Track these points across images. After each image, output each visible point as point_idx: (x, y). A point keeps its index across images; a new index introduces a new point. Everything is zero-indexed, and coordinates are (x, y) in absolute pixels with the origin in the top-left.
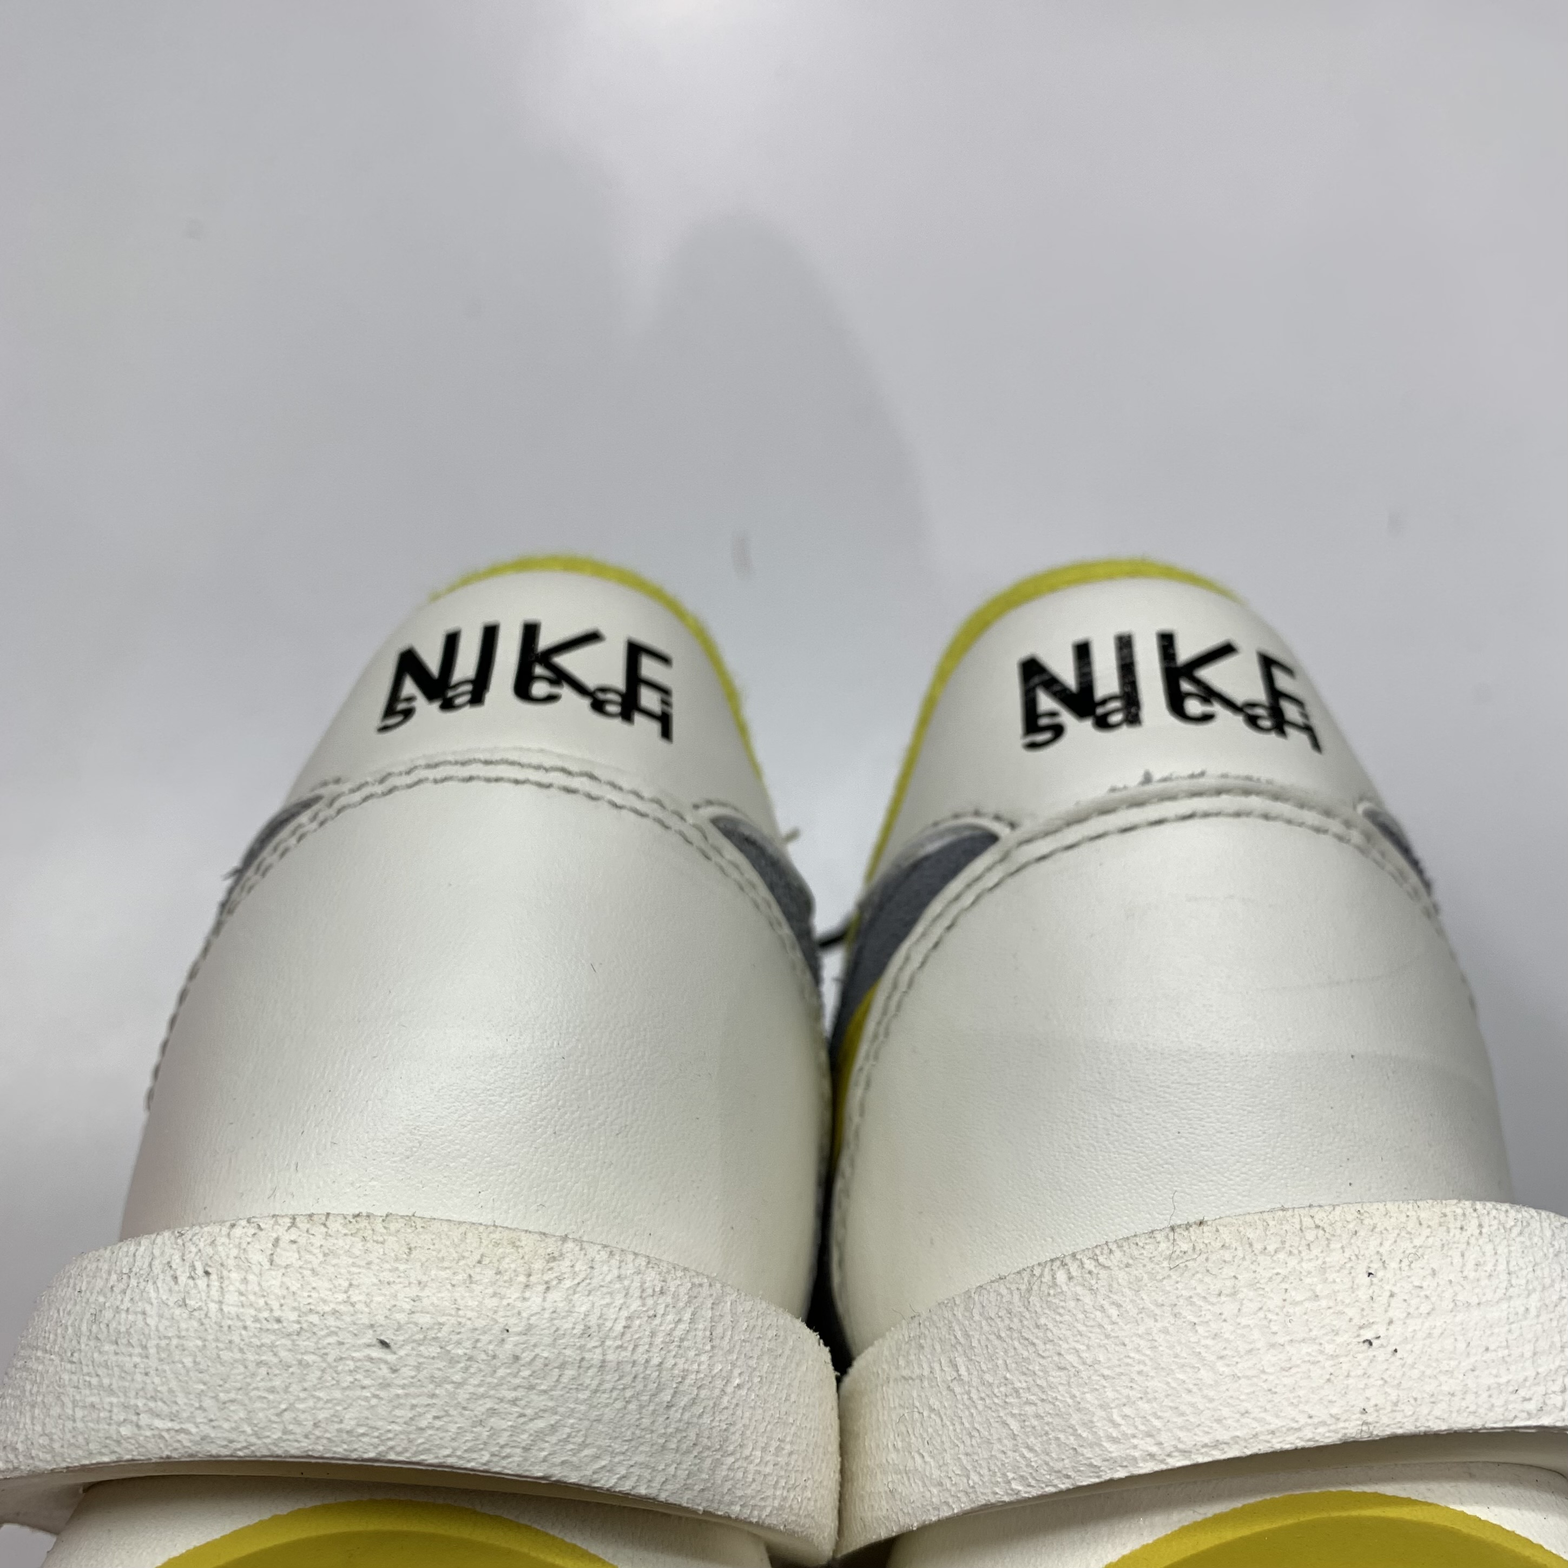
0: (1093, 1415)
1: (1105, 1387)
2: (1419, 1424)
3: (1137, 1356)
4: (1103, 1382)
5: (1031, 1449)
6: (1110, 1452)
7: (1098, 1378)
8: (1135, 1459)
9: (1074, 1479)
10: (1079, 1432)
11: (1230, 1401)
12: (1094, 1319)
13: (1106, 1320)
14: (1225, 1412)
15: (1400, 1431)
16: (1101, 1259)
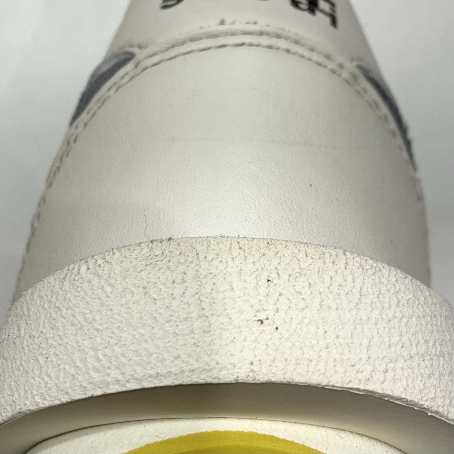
0: (87, 353)
1: (96, 336)
2: (286, 376)
3: (119, 318)
4: (96, 333)
5: (48, 376)
6: (94, 378)
7: (93, 331)
8: (108, 383)
9: (70, 395)
10: (78, 364)
11: (169, 349)
12: (97, 295)
13: (104, 295)
14: (166, 356)
15: (274, 379)
16: (107, 258)
